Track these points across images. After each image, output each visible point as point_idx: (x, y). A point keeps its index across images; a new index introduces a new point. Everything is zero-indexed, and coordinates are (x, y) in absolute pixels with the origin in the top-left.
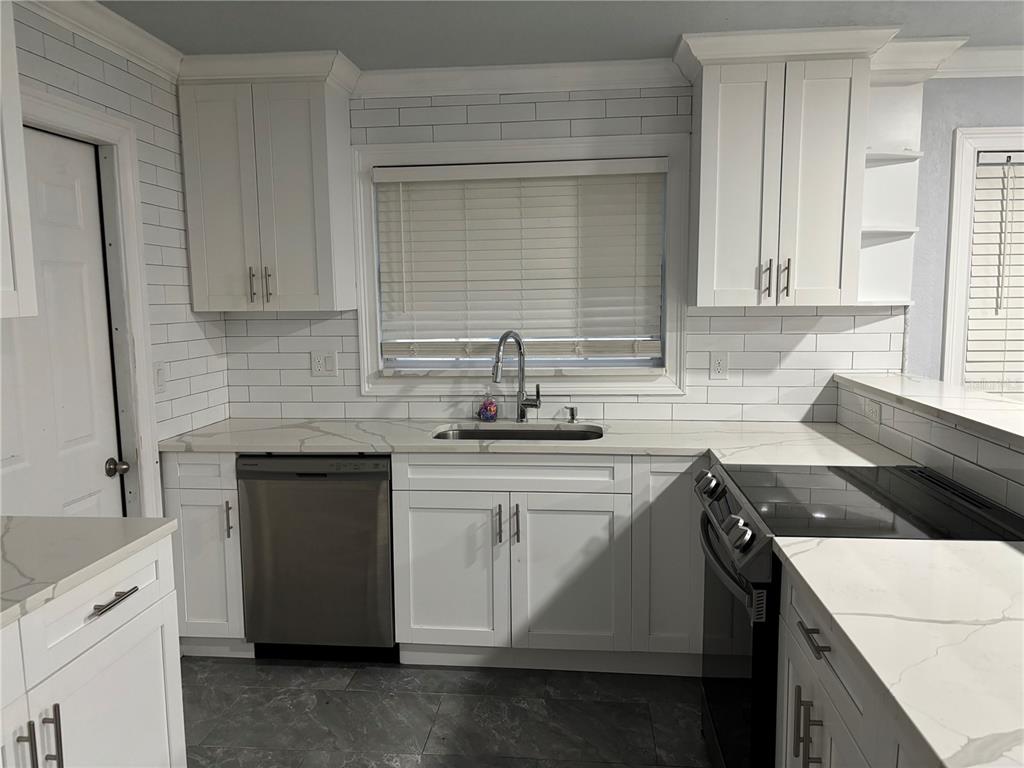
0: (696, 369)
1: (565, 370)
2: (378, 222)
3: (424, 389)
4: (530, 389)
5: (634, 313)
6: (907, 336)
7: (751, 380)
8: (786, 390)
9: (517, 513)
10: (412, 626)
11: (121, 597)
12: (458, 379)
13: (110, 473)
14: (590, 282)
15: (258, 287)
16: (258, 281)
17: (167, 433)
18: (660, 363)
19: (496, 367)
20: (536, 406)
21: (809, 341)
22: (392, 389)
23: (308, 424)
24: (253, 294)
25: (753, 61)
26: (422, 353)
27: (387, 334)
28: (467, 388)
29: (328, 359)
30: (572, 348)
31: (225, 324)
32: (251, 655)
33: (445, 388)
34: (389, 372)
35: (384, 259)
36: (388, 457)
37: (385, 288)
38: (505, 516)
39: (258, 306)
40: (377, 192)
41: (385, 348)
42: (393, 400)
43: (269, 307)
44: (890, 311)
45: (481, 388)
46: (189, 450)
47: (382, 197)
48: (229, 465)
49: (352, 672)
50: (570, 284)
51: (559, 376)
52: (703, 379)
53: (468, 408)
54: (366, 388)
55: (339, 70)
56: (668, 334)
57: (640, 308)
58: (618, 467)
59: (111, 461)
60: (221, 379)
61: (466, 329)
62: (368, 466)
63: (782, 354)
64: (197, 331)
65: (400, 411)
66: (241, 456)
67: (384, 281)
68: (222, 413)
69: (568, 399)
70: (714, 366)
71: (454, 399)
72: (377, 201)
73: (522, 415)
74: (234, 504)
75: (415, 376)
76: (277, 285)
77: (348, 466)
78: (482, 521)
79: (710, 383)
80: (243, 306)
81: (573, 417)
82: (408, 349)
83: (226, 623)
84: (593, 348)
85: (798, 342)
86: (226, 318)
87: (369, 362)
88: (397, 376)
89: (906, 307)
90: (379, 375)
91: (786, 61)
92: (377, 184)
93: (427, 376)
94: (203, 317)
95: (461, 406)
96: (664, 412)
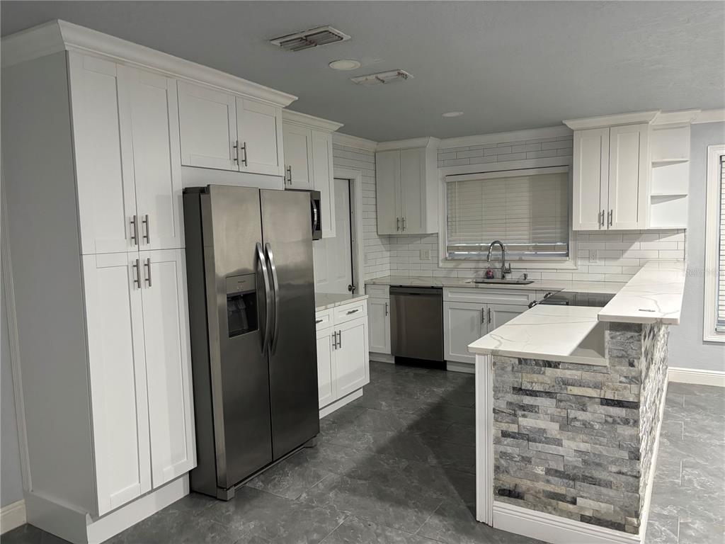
0: (583, 258)
1: (524, 258)
2: (447, 198)
3: (464, 265)
4: (507, 265)
5: (556, 233)
6: (687, 243)
7: (608, 263)
8: (627, 268)
9: (490, 312)
10: (451, 354)
11: (354, 311)
12: (478, 261)
13: (350, 290)
14: (536, 220)
15: (400, 225)
16: (400, 223)
17: (368, 278)
18: (567, 255)
19: (488, 256)
20: (509, 273)
21: (636, 245)
22: (451, 265)
23: (419, 278)
24: (398, 228)
25: (595, 128)
26: (463, 251)
27: (451, 243)
28: (482, 265)
29: (427, 252)
30: (527, 248)
31: (389, 239)
32: (394, 362)
33: (473, 265)
34: (450, 258)
35: (449, 212)
36: (441, 288)
37: (449, 224)
38: (485, 313)
39: (400, 232)
40: (448, 186)
41: (449, 248)
42: (452, 270)
43: (404, 233)
44: (677, 231)
45: (487, 265)
46: (374, 284)
47: (450, 187)
48: (387, 289)
49: (428, 370)
50: (527, 220)
51: (521, 260)
52: (586, 262)
53: (482, 273)
54: (441, 264)
55: (432, 142)
56: (570, 242)
57: (559, 231)
58: (530, 295)
59: (350, 286)
60: (387, 260)
61: (482, 240)
62: (434, 291)
63: (624, 251)
64: (379, 241)
65: (454, 274)
66: (391, 287)
67: (449, 221)
68: (387, 273)
69: (525, 270)
70: (591, 256)
71: (476, 270)
72: (448, 189)
73: (503, 277)
74: (388, 304)
75: (460, 260)
76: (407, 225)
77: (427, 291)
78: (477, 314)
79: (590, 264)
80: (395, 233)
81: (525, 278)
82: (458, 249)
83: (385, 347)
84: (536, 248)
85: (631, 246)
86: (390, 237)
87: (443, 253)
88: (453, 260)
89: (685, 229)
90: (446, 259)
91: (610, 127)
92: (448, 183)
93: (465, 260)
94: (381, 236)
95: (479, 272)
96: (569, 277)
